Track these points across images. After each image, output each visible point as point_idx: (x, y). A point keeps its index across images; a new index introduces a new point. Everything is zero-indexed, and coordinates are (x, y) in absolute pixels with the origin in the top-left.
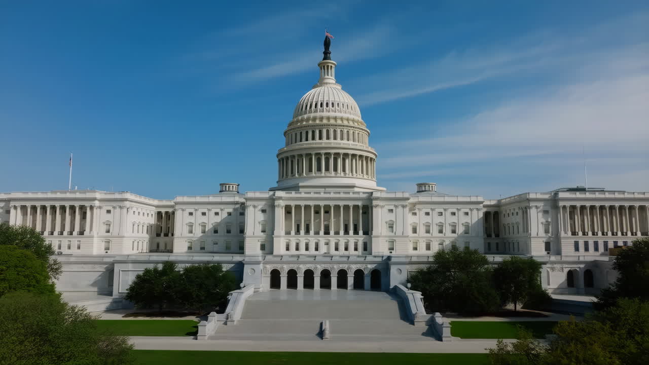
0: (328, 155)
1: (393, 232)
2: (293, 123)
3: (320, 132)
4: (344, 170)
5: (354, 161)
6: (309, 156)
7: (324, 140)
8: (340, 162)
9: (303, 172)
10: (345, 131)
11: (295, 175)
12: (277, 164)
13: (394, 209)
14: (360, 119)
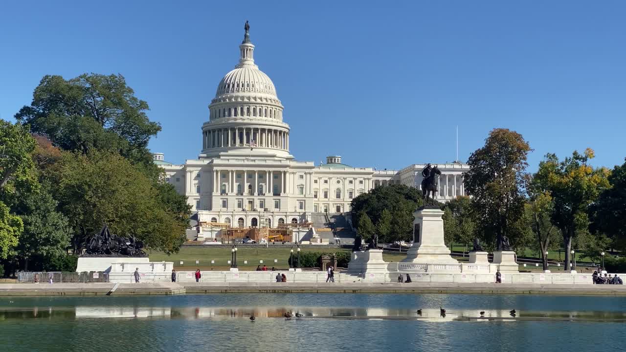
0: (248, 130)
1: (302, 194)
2: (216, 100)
3: (242, 109)
4: (261, 143)
5: (270, 134)
6: (233, 130)
7: (245, 116)
8: (258, 136)
9: (228, 143)
10: (264, 109)
11: (221, 146)
12: (202, 135)
13: (304, 176)
14: (275, 97)
